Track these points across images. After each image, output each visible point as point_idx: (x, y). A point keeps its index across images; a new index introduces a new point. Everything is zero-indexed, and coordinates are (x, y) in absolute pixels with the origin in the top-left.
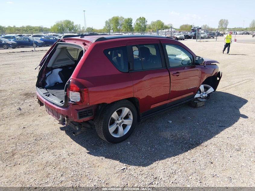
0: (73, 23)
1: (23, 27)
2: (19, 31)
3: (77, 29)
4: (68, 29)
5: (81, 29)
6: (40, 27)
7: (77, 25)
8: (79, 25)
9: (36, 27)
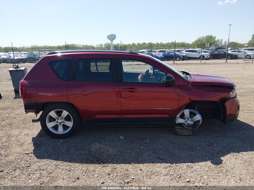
0: (215, 38)
1: (168, 43)
2: (164, 47)
3: (218, 44)
4: (209, 44)
5: (223, 43)
6: (182, 43)
7: (219, 40)
8: (222, 40)
9: (179, 43)
